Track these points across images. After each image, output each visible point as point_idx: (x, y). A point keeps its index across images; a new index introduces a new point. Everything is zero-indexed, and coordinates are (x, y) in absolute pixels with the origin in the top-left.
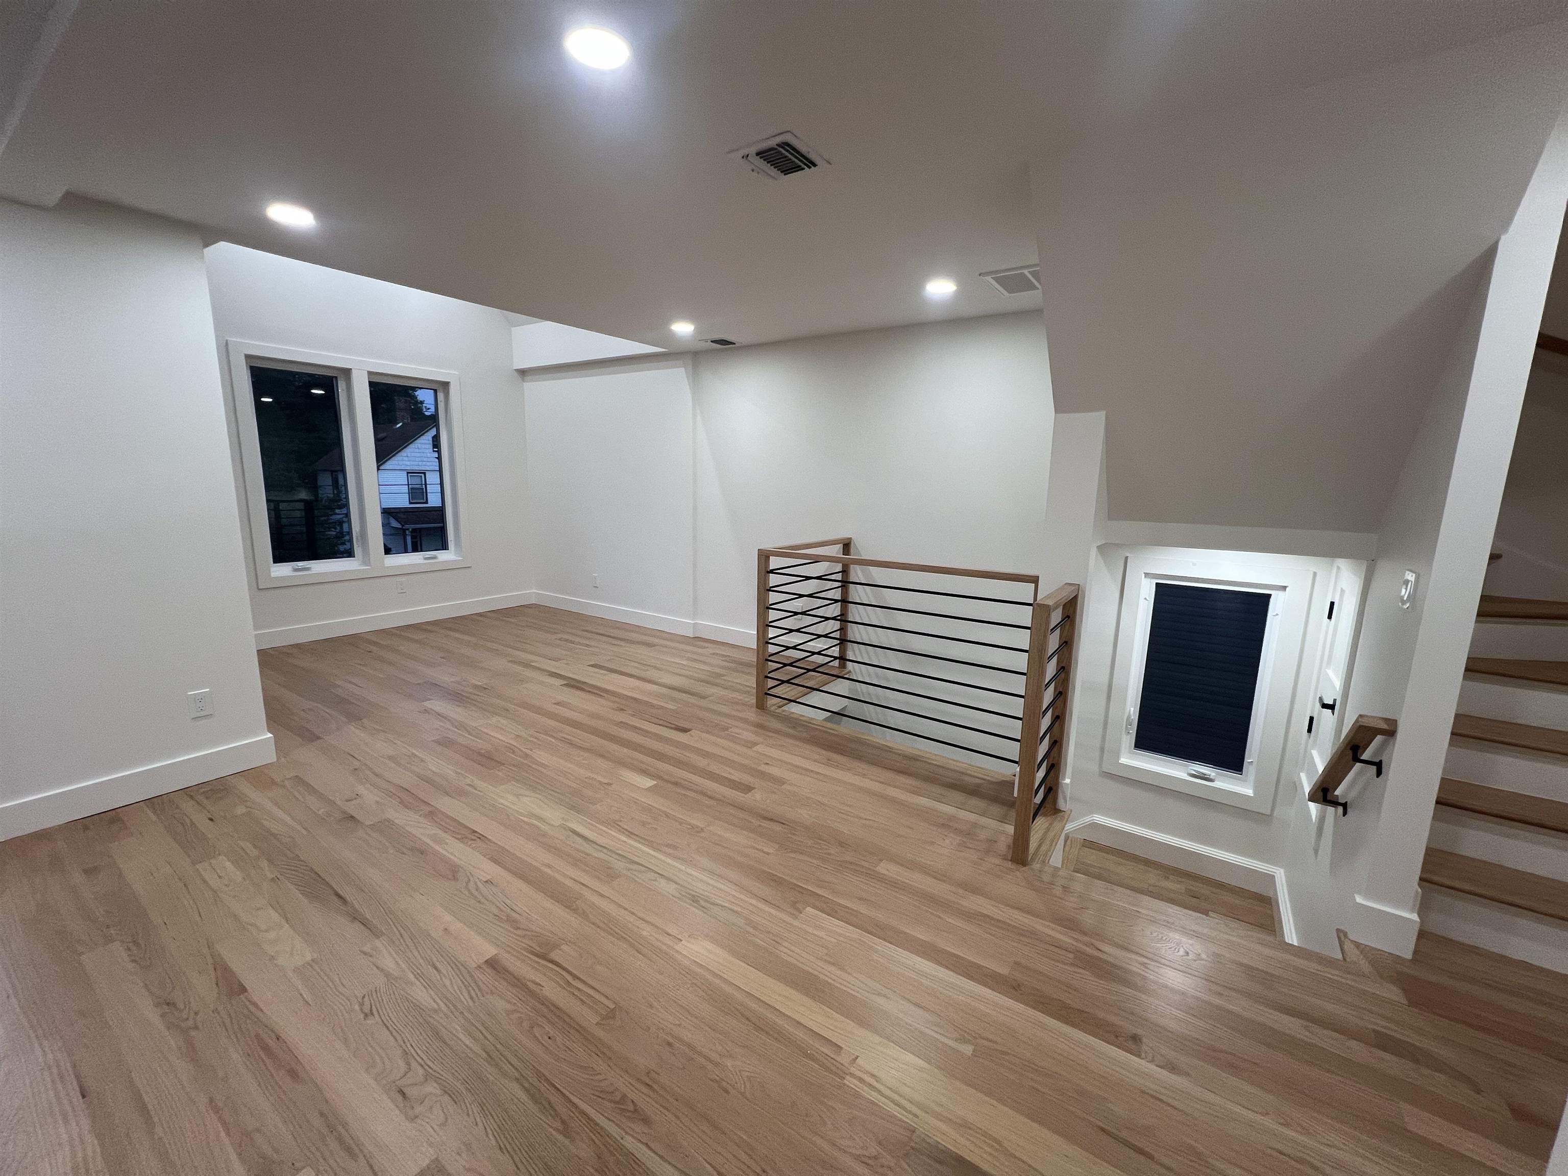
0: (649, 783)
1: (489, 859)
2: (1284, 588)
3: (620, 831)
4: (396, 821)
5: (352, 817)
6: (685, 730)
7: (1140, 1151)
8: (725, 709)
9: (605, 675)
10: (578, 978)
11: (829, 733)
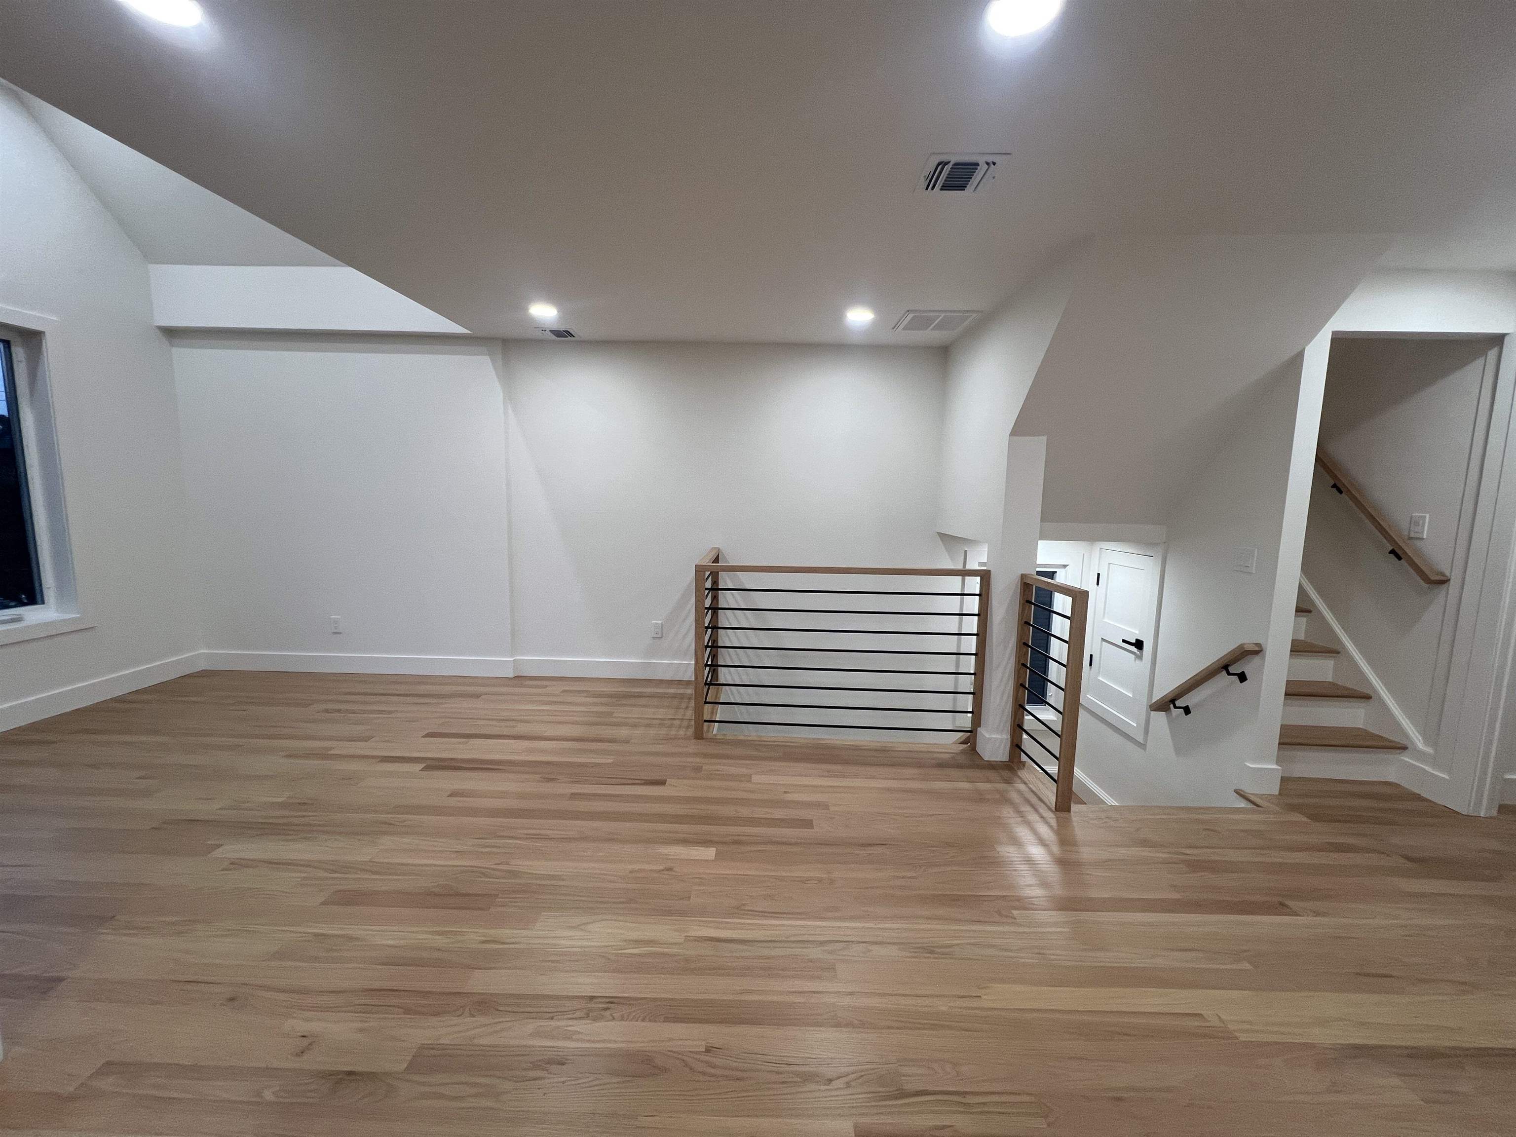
0: (710, 853)
1: (664, 1022)
2: (1065, 566)
3: (758, 915)
4: (445, 1041)
5: (350, 1073)
6: (662, 783)
7: (1385, 976)
8: (659, 748)
9: (466, 743)
10: (966, 1093)
11: (789, 746)
